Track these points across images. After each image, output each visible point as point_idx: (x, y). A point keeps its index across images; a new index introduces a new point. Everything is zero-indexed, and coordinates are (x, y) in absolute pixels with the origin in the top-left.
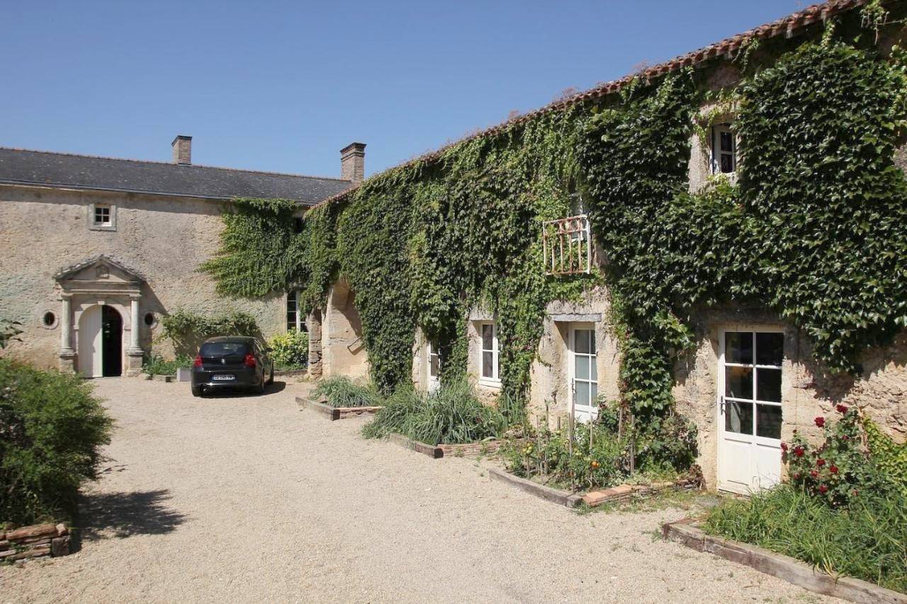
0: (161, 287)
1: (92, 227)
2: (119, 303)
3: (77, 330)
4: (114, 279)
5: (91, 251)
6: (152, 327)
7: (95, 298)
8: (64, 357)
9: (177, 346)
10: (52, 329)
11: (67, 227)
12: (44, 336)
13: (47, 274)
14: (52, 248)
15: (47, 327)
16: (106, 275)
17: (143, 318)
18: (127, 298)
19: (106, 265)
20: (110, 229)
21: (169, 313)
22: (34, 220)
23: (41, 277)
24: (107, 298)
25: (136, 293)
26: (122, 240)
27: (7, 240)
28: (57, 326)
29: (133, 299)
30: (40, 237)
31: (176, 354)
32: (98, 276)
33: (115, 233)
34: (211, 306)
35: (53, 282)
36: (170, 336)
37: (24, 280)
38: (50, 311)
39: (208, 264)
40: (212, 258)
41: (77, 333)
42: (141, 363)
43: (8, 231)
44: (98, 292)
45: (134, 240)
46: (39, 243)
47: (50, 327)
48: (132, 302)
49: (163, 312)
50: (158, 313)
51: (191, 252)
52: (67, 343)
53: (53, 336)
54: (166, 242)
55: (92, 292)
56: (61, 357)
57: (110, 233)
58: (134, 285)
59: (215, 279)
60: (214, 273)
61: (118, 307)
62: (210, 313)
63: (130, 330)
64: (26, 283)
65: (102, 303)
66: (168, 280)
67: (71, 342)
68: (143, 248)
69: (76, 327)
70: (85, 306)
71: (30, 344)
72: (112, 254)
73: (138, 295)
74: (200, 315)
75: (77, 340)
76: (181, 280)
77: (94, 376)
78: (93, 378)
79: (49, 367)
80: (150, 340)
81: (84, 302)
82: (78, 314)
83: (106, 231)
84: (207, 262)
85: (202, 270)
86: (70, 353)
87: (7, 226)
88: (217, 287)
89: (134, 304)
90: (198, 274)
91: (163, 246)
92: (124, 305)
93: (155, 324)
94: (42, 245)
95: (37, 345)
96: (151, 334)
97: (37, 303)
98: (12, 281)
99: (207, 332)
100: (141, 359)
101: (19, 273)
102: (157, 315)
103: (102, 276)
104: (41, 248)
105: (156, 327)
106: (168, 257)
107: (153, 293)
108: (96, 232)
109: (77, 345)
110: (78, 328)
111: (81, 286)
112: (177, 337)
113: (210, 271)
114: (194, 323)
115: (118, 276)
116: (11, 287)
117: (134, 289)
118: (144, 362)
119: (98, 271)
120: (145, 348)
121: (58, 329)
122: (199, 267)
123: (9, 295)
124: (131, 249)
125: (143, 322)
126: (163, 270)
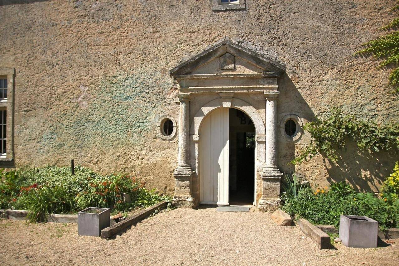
0: (306, 82)
1: (216, 7)
2: (250, 104)
3: (196, 142)
4: (242, 70)
5: (215, 38)
6: (295, 138)
7: (218, 98)
8: (180, 177)
9: (330, 167)
10: (169, 140)
11: (187, 12)
12: (161, 149)
13: (164, 71)
14: (171, 39)
15: (165, 137)
16: (231, 66)
17: (283, 125)
18: (260, 98)
19: (232, 51)
20: (238, 7)
21: (319, 118)
22: (152, 8)
23: (158, 75)
24: (234, 98)
25: (272, 89)
26: (254, 21)
27: (125, 34)
28: (175, 137)
29: (267, 97)
30: (157, 28)
31: (329, 179)
32: (222, 69)
33: (244, 12)
34: (382, 108)
35: (171, 80)
36: (321, 151)
37: (141, 80)
38: (168, 117)
39: (377, 43)
40: (382, 35)
41: (196, 145)
42: (279, 190)
43: (126, 24)
44: (223, 89)
45: (269, 19)
46: (157, 35)
47: (168, 138)
48: (268, 102)
49: (311, 117)
50: (303, 119)
51: (350, 28)
52: (183, 158)
53: (171, 149)
54: (313, 17)
55: (214, 89)
56: (176, 177)
57: (238, 13)
58: (268, 78)
59: (388, 66)
60: (386, 57)
61: (249, 110)
62: (381, 118)
63: (264, 143)
64: (142, 83)
65: (227, 105)
66: (318, 71)
67: (188, 157)
68: (281, 29)
69: (196, 137)
70: (206, 110)
71: (147, 158)
72: (241, 40)
73: (275, 92)
74: (365, 120)
75: (197, 154)
76: (335, 70)
77: (218, 203)
78: (216, 206)
79: (166, 187)
80: (293, 157)
81: (205, 105)
82: (198, 121)
83: (233, 10)
84: (374, 41)
85: (367, 54)
86: (187, 172)
87: (125, 19)
88: (392, 79)
89: (270, 105)
90: (360, 60)
91: (309, 24)
92: (257, 108)
93: (299, 134)
94: (160, 36)
95: (154, 160)
96: (293, 148)
97: (154, 108)
98: (129, 82)
99: (379, 147)
100: (278, 184)
101: (137, 72)
102: (302, 122)
103: (226, 67)
104: (159, 40)
105: (300, 139)
106: (316, 39)
107: (295, 90)
108: (221, 13)
109: (197, 161)
110: (197, 139)
111: (201, 82)
112: (331, 154)
113: (380, 54)
114: (357, 133)
115: (248, 66)
116: (128, 89)
117: (269, 84)
118: (282, 190)
119: (222, 61)
120: (285, 169)
121: (175, 139)
122: (363, 50)
123: (126, 99)
124: (265, 31)
125: (283, 131)
126: (309, 57)
